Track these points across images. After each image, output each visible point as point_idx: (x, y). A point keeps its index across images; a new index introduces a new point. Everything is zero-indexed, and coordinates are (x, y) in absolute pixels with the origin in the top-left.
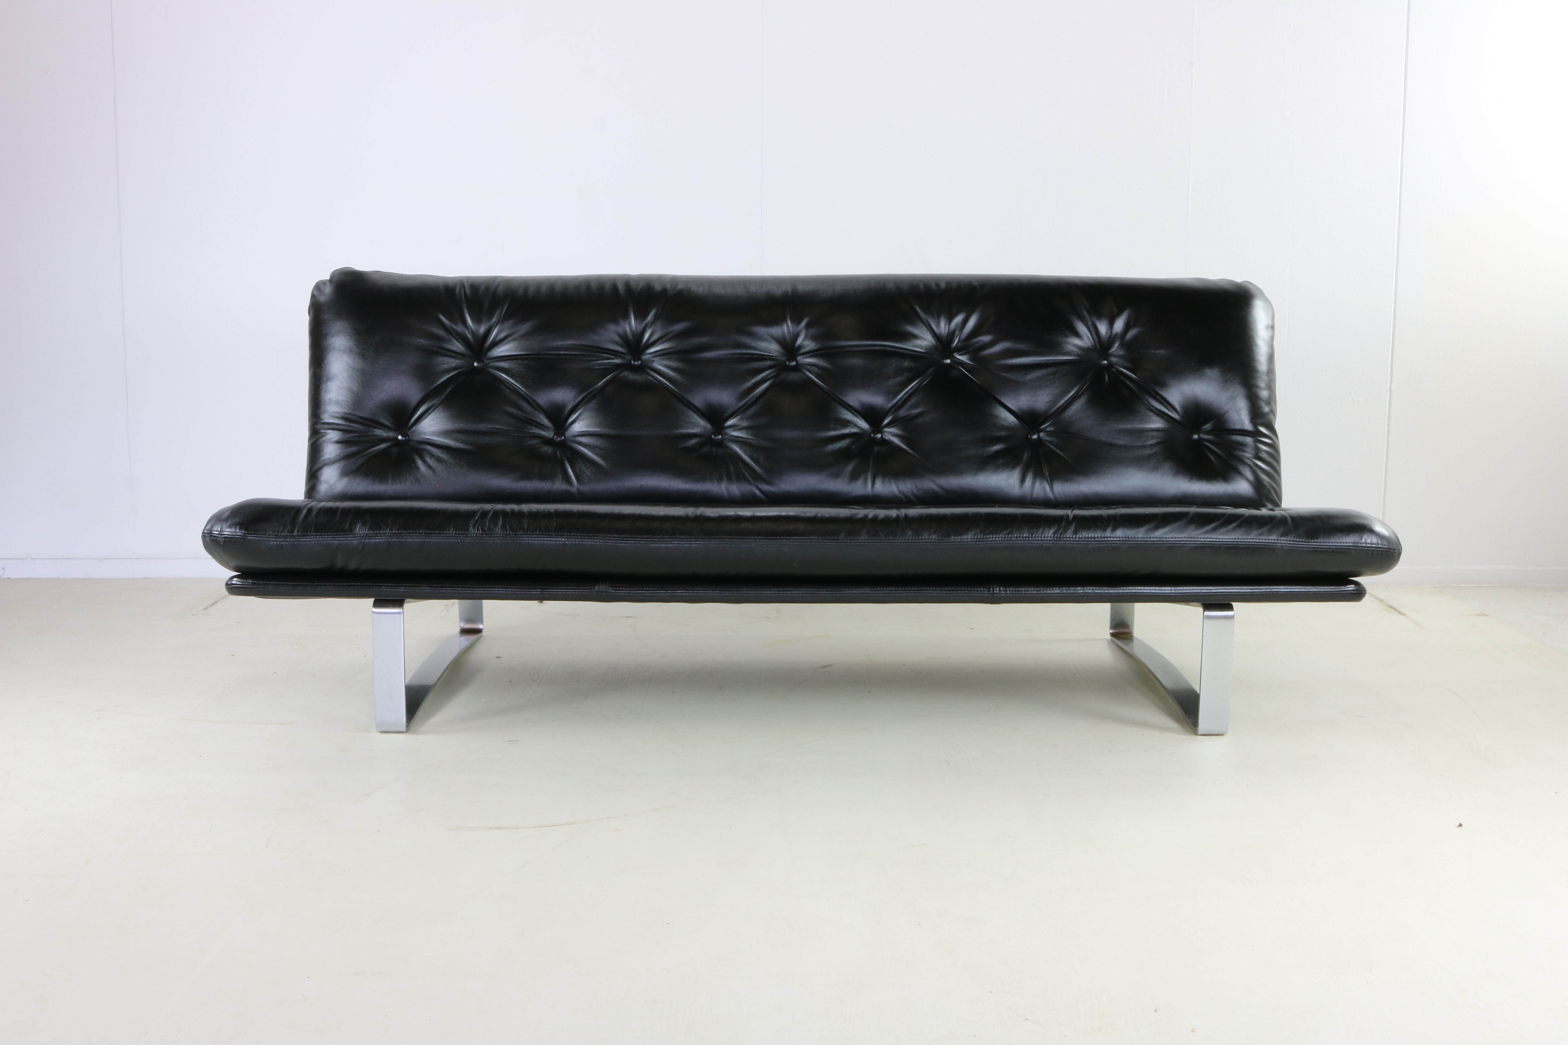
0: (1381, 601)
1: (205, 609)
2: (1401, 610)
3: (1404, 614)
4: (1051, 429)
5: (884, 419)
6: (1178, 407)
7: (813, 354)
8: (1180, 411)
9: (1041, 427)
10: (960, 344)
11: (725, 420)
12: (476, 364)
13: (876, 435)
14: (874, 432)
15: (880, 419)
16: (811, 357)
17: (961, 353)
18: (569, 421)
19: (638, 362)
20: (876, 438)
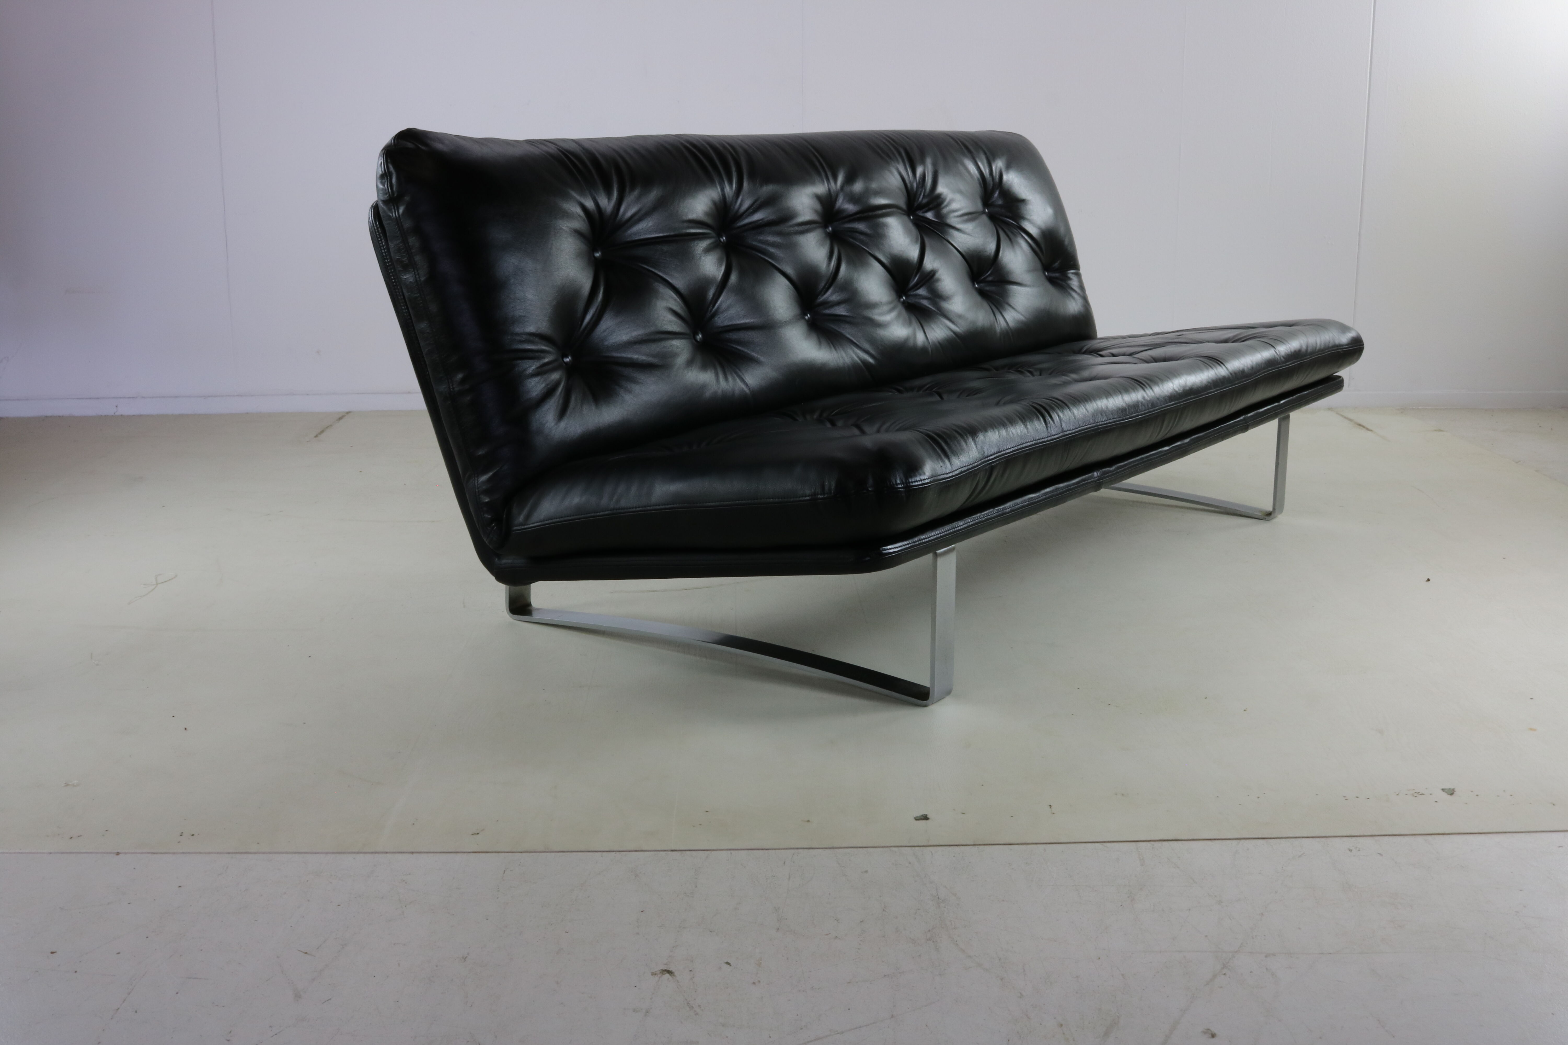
0: (1350, 420)
1: (316, 436)
2: (1369, 427)
3: (1371, 431)
4: (990, 279)
5: (911, 281)
6: (1043, 246)
7: (852, 218)
8: (1044, 252)
9: (983, 278)
10: (925, 201)
11: (817, 296)
12: (597, 255)
13: (902, 300)
14: (900, 297)
15: (908, 280)
16: (850, 221)
17: (924, 210)
18: (709, 315)
19: (724, 238)
20: (904, 303)
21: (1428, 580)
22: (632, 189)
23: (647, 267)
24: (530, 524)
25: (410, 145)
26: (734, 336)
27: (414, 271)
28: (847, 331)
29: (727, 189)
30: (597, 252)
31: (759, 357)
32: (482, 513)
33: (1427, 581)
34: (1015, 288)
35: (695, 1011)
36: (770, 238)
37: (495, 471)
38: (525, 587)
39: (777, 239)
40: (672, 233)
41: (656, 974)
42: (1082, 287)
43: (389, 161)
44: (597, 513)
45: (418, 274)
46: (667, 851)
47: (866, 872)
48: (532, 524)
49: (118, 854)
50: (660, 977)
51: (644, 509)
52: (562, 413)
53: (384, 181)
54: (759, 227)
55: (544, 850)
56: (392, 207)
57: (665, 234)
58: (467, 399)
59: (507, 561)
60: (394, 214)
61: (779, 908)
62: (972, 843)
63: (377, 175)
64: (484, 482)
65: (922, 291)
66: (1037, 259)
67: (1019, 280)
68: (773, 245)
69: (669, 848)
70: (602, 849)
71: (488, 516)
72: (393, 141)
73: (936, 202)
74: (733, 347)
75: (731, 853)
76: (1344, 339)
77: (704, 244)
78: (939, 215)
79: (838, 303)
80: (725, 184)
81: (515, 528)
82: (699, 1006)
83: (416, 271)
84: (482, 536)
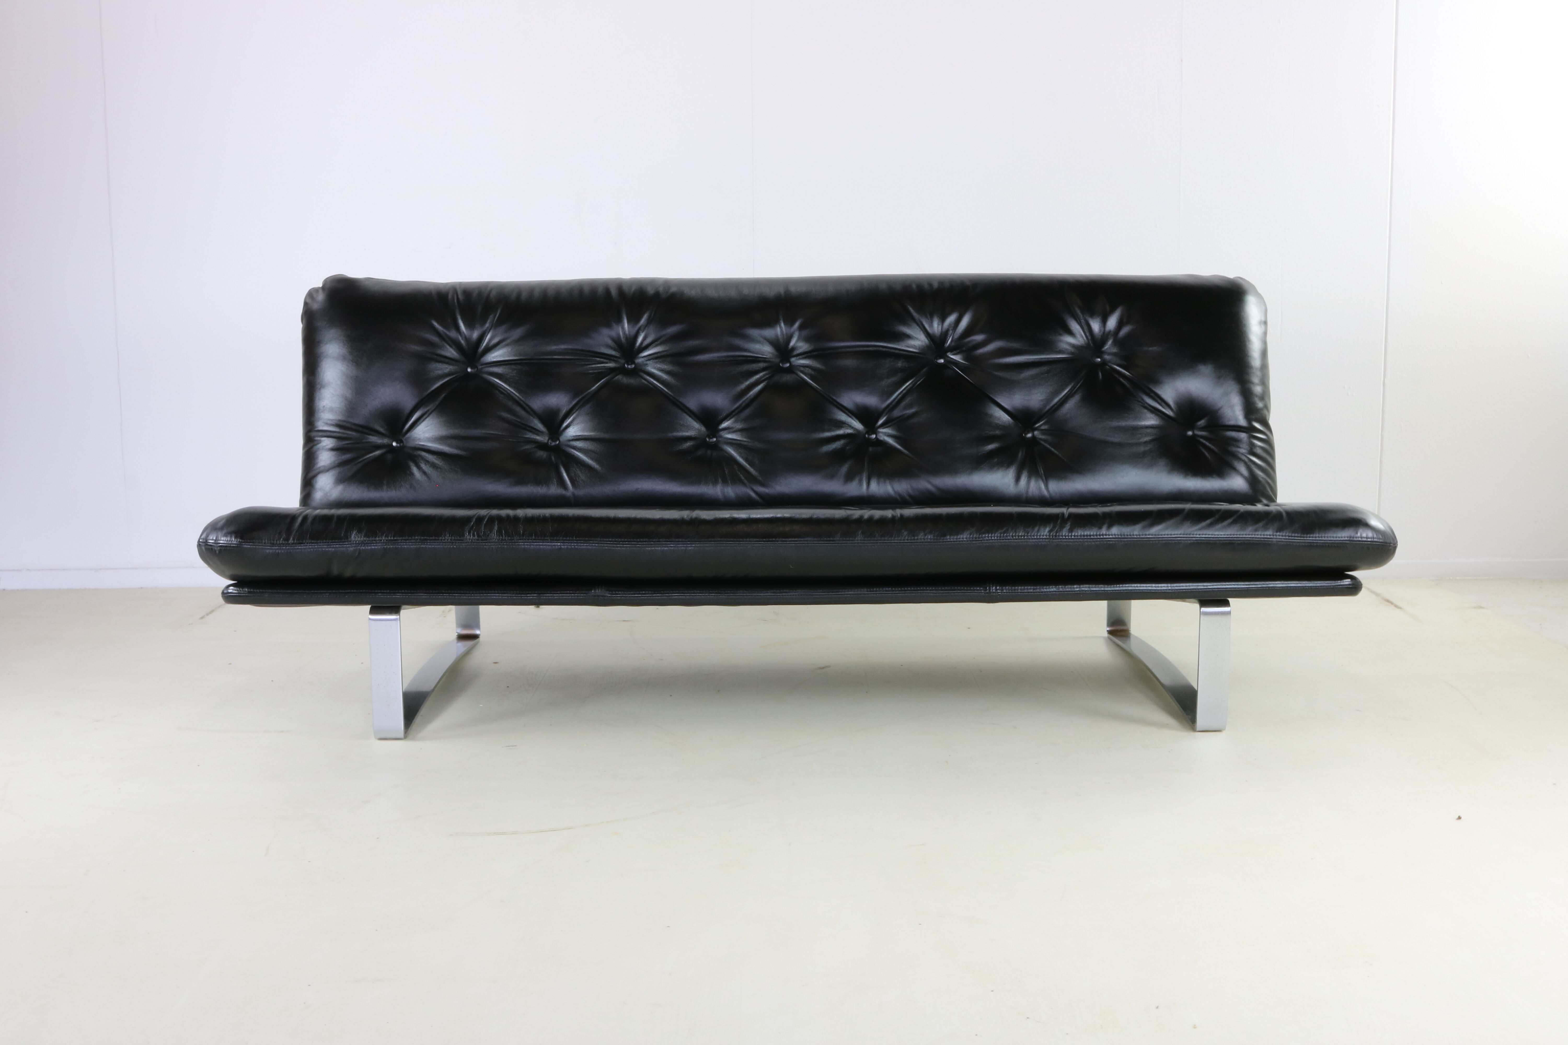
0: (1377, 595)
1: (202, 618)
2: (1398, 604)
3: (1401, 608)
5: (878, 419)
6: (1172, 404)
8: (1174, 408)
9: (1036, 426)
10: (953, 345)
11: (720, 423)
12: (470, 370)
13: (870, 436)
14: (868, 432)
15: (875, 420)
16: (805, 358)
17: (954, 352)
18: (564, 425)
19: (632, 365)
23: (500, 382)
33: (1458, 819)
65: (890, 430)
73: (968, 348)
78: (970, 359)
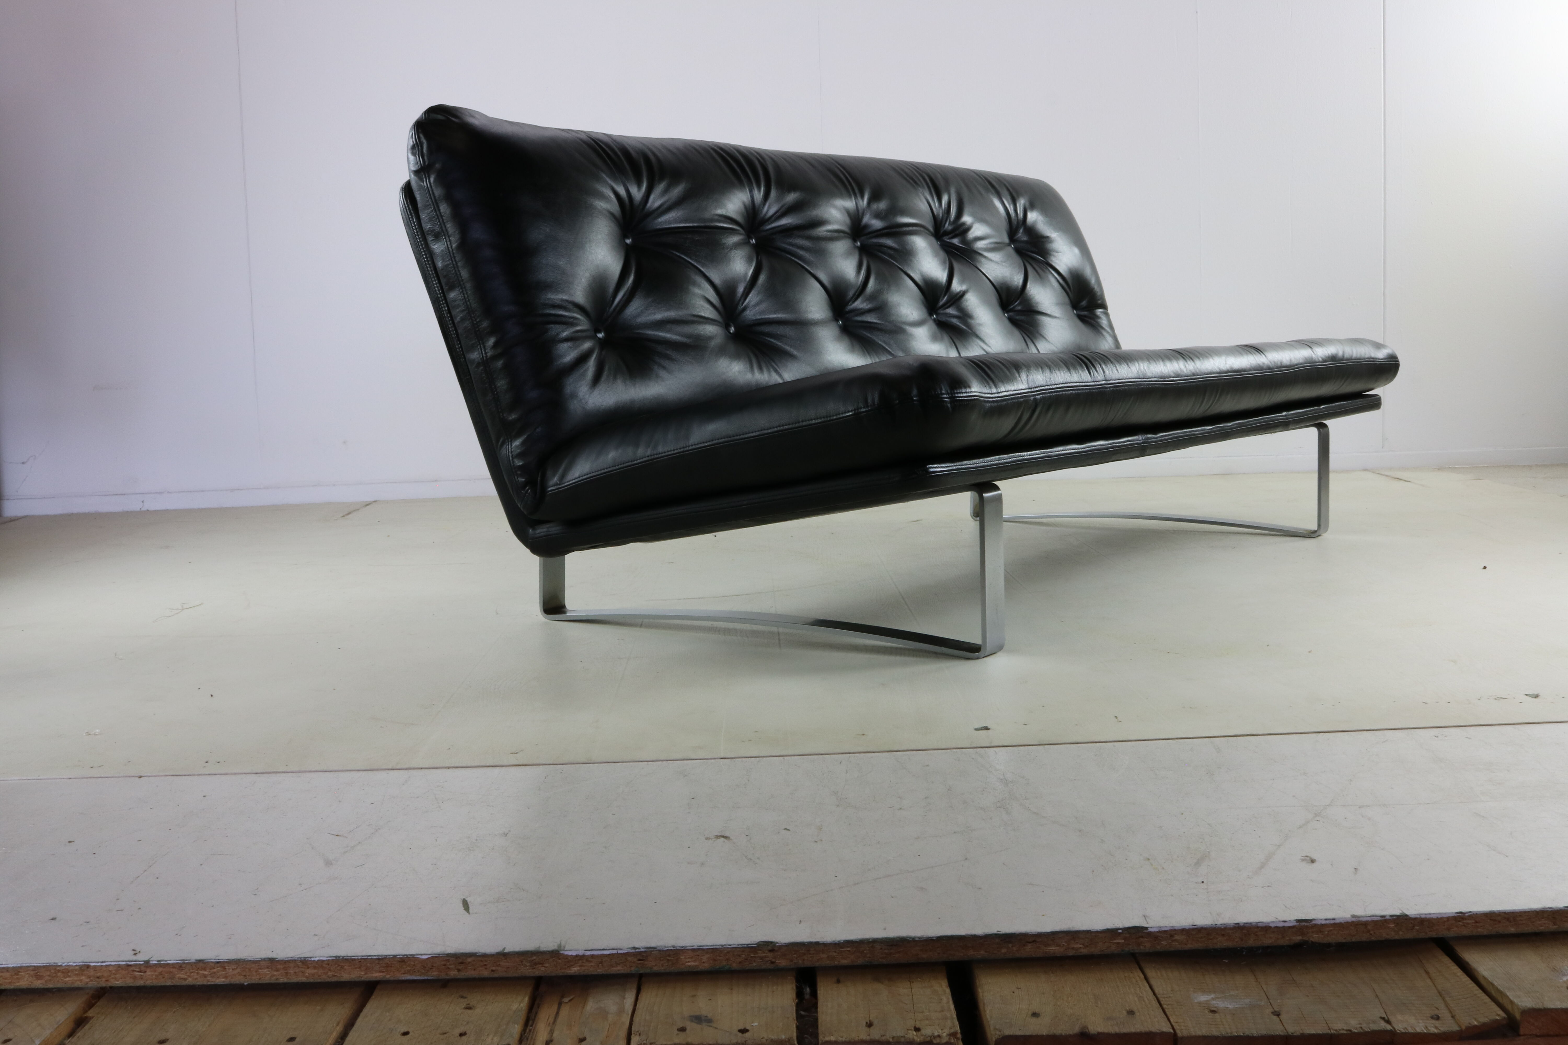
1: (343, 516)
2: (1407, 480)
3: (1409, 482)
4: (1019, 308)
5: (941, 299)
6: (1071, 285)
7: (879, 233)
8: (1072, 289)
9: (1011, 307)
10: (950, 228)
11: (847, 304)
12: (628, 241)
13: (933, 318)
14: (931, 314)
15: (937, 300)
16: (877, 236)
17: (950, 236)
18: (740, 307)
19: (754, 240)
20: (935, 320)
21: (1485, 568)
22: (661, 179)
23: (678, 254)
24: (565, 483)
25: (440, 117)
26: (767, 329)
27: (445, 238)
28: (879, 339)
29: (756, 192)
30: (628, 238)
31: (792, 350)
32: (516, 477)
33: (1483, 569)
34: (1044, 319)
35: (754, 862)
36: (800, 242)
37: (528, 433)
38: (561, 557)
39: (806, 243)
40: (702, 224)
41: (710, 839)
42: (1111, 326)
43: (420, 131)
44: (634, 461)
45: (450, 241)
46: (717, 759)
47: (928, 766)
48: (567, 482)
49: (140, 777)
50: (715, 841)
51: (682, 450)
52: (596, 380)
53: (414, 151)
54: (788, 231)
55: (587, 762)
56: (423, 176)
57: (695, 225)
58: (500, 363)
59: (541, 531)
60: (425, 184)
61: (838, 792)
62: (1038, 743)
63: (408, 145)
64: (517, 447)
65: (951, 311)
66: (1065, 294)
67: (1048, 312)
68: (801, 248)
69: (719, 756)
70: (648, 759)
71: (522, 480)
72: (423, 116)
73: (962, 230)
74: (766, 340)
75: (784, 758)
76: (1381, 355)
77: (734, 239)
78: (964, 241)
79: (869, 311)
80: (753, 187)
81: (550, 489)
82: (758, 858)
83: (447, 238)
84: (516, 501)
